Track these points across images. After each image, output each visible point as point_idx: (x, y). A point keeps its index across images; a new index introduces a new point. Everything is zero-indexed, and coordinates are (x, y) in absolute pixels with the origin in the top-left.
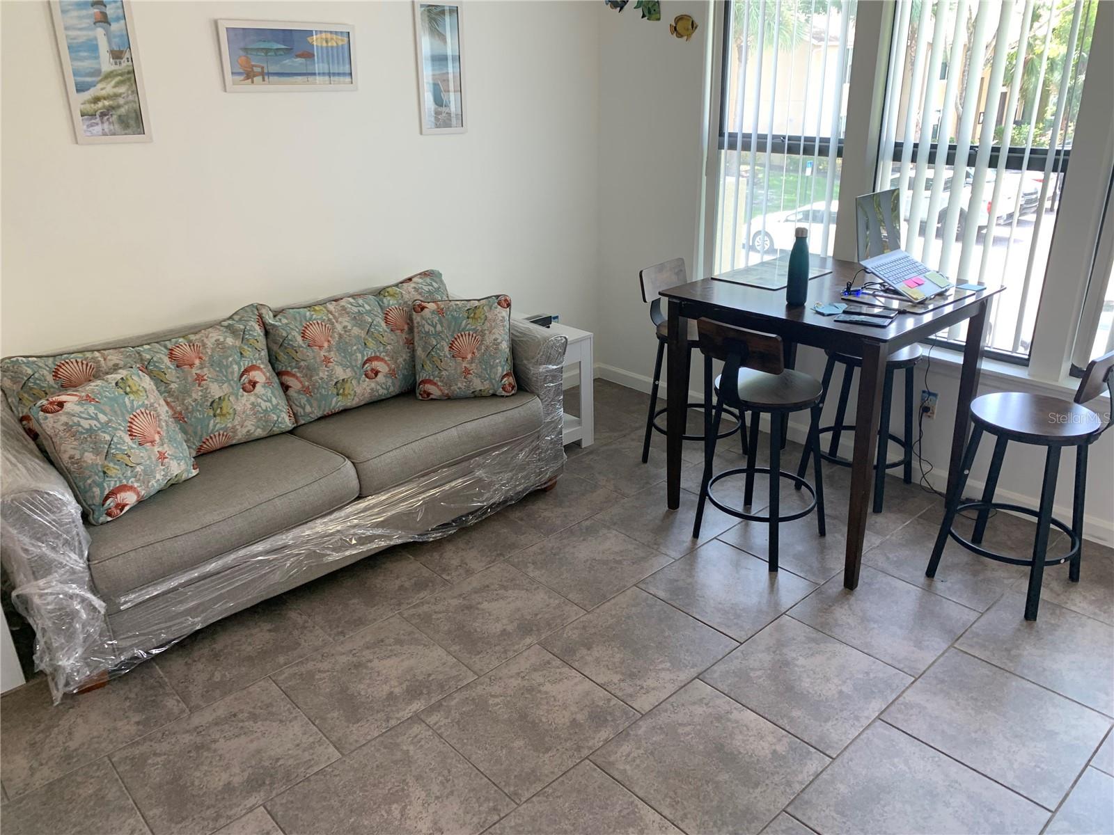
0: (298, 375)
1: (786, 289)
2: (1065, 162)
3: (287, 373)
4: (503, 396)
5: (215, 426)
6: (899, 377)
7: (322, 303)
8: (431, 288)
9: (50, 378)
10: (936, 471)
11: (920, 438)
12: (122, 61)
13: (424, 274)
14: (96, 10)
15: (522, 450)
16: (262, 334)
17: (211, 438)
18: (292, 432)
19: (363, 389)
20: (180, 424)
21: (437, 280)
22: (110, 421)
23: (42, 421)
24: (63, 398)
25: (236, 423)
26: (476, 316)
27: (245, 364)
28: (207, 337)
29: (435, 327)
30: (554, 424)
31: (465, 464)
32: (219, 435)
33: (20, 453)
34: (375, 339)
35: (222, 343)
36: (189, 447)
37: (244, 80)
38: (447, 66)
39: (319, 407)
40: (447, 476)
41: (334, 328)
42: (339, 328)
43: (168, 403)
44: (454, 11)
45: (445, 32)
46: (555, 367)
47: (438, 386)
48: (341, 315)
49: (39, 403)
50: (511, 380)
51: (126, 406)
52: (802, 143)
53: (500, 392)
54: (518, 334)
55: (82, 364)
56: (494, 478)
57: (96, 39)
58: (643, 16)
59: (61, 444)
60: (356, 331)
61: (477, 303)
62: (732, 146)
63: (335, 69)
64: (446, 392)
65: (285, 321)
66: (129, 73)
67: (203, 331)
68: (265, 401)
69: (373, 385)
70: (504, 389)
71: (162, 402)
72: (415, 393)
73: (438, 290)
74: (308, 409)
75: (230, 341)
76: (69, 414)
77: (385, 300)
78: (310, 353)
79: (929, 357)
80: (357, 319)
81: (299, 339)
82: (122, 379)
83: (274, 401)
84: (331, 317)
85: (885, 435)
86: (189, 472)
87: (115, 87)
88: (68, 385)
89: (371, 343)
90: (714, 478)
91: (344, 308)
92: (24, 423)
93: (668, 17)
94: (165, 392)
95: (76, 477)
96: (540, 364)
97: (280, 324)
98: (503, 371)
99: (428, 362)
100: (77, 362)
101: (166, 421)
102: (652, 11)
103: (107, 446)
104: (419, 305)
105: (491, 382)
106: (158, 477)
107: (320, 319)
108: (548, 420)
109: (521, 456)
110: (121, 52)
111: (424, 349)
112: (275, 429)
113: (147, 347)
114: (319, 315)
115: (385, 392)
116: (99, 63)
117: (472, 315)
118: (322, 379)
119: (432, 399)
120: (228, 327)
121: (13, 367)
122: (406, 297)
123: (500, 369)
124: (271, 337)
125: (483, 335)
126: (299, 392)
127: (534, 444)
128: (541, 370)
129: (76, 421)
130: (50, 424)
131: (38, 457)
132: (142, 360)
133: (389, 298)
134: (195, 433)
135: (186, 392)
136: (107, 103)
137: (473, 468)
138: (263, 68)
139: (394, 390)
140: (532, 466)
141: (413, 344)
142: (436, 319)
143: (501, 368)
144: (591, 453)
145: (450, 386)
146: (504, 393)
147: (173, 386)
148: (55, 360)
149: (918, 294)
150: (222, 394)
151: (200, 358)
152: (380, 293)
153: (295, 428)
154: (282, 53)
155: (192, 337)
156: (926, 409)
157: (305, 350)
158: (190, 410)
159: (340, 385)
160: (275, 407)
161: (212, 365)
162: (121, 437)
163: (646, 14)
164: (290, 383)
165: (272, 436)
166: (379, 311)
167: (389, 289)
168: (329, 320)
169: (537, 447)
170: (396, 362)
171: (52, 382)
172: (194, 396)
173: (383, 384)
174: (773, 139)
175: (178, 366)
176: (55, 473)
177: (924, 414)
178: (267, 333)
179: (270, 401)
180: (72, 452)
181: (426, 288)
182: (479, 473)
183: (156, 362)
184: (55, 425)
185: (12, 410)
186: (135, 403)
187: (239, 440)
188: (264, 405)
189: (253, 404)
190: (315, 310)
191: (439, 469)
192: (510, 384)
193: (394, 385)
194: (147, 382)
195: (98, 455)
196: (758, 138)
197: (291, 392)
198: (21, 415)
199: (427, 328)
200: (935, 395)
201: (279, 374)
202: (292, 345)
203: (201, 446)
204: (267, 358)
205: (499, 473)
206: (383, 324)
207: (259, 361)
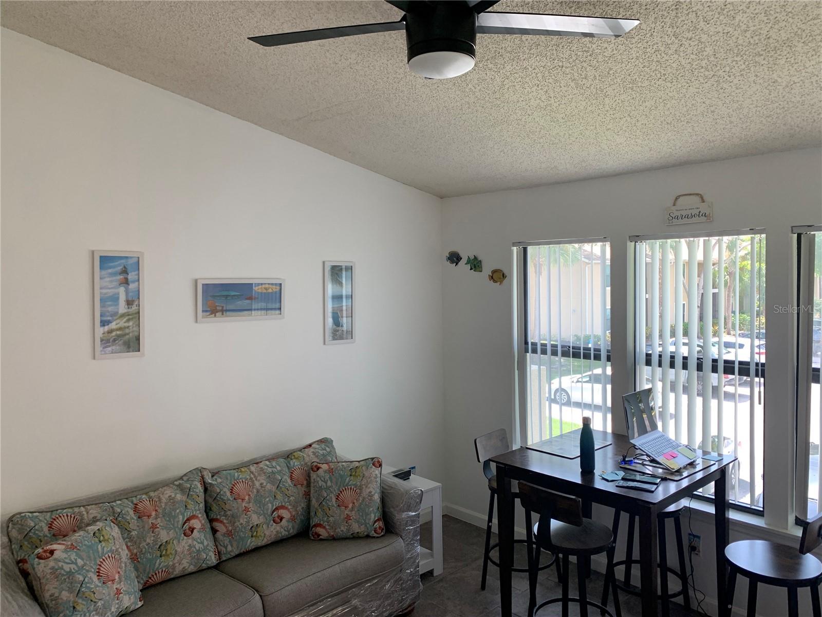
0: (225, 521)
1: (579, 458)
2: (763, 371)
3: (217, 520)
4: (374, 537)
5: (160, 564)
6: (669, 524)
7: (247, 465)
8: (325, 451)
9: (46, 529)
10: (708, 600)
11: (692, 572)
12: (133, 307)
13: (321, 441)
14: (122, 277)
15: (388, 582)
16: (202, 491)
17: (156, 574)
18: (216, 567)
19: (271, 532)
20: (134, 563)
21: (330, 446)
22: (85, 564)
23: (35, 566)
24: (54, 547)
25: (176, 561)
26: (357, 474)
27: (188, 514)
28: (163, 494)
29: (326, 483)
30: (414, 559)
31: (344, 595)
32: (162, 571)
33: (15, 592)
34: (282, 492)
35: (173, 499)
36: (138, 582)
37: (209, 315)
38: (342, 301)
39: (238, 547)
40: (330, 605)
41: (254, 484)
42: (257, 484)
43: (128, 547)
44: (350, 269)
45: (342, 280)
46: (414, 514)
47: (326, 530)
48: (259, 475)
49: (36, 552)
50: (381, 524)
51: (98, 552)
52: (582, 351)
53: (373, 533)
54: (386, 487)
55: (71, 517)
56: (367, 606)
57: (118, 294)
58: (471, 269)
59: (46, 584)
60: (269, 486)
61: (357, 464)
62: (534, 351)
63: (270, 306)
64: (332, 533)
65: (219, 480)
66: (136, 314)
67: (160, 489)
68: (199, 543)
69: (278, 528)
70: (375, 531)
71: (125, 547)
72: (309, 536)
73: (329, 453)
74: (229, 548)
75: (179, 497)
76: (57, 560)
77: (291, 462)
78: (235, 505)
79: (690, 508)
80: (271, 477)
81: (228, 494)
82: (99, 530)
83: (206, 543)
84: (252, 476)
85: (665, 569)
86: (136, 604)
87: (125, 322)
88: (58, 535)
89: (279, 496)
90: (537, 606)
91: (262, 469)
92: (20, 564)
93: (487, 270)
94: (127, 538)
95: (52, 612)
96: (403, 512)
97: (216, 483)
98: (375, 517)
99: (320, 510)
100: (67, 516)
101: (126, 563)
102: (477, 267)
103: (79, 586)
104: (316, 466)
105: (366, 526)
106: (113, 609)
107: (244, 478)
108: (409, 556)
109: (387, 587)
110: (133, 301)
111: (317, 500)
112: (203, 565)
113: (119, 502)
114: (244, 475)
115: (287, 533)
116: (118, 309)
117: (354, 473)
118: (242, 524)
119: (321, 540)
120: (179, 486)
121: (21, 521)
122: (307, 459)
123: (373, 516)
124: (208, 493)
125: (361, 489)
126: (224, 535)
127: (398, 576)
128: (403, 516)
129: (60, 565)
130: (41, 568)
131: (27, 595)
132: (114, 512)
133: (294, 460)
134: (145, 570)
135: (142, 537)
136: (118, 333)
137: (350, 597)
138: (223, 307)
139: (293, 532)
140: (396, 595)
141: (309, 495)
142: (327, 477)
143: (374, 514)
144: (441, 580)
145: (336, 529)
146: (375, 535)
147: (134, 533)
148: (51, 515)
149: (674, 465)
150: (168, 539)
151: (156, 511)
152: (288, 456)
153: (218, 564)
154: (236, 297)
155: (152, 494)
156: (693, 549)
157: (232, 502)
158: (143, 552)
159: (254, 528)
160: (206, 548)
161: (164, 516)
162: (91, 578)
163: (473, 267)
164: (217, 528)
165: (200, 571)
166: (287, 471)
167: (295, 454)
168: (251, 479)
169: (400, 579)
170: (296, 510)
171: (47, 533)
172: (148, 540)
173: (286, 528)
174: (562, 348)
175: (139, 517)
176: (38, 609)
177: (692, 552)
178: (206, 490)
179: (202, 543)
180: (53, 591)
181: (321, 452)
182: (355, 602)
183: (124, 514)
184: (45, 569)
185: (13, 554)
186: (105, 549)
187: (177, 575)
188: (198, 546)
189: (190, 545)
190: (241, 472)
191: (324, 599)
192: (380, 527)
193: (293, 528)
194: (116, 531)
195: (71, 593)
196: (552, 347)
197: (218, 535)
198: (19, 559)
199: (321, 483)
200: (699, 537)
201: (211, 521)
202: (222, 499)
203: (148, 581)
204: (204, 509)
205: (370, 601)
206: (289, 481)
207: (198, 512)
